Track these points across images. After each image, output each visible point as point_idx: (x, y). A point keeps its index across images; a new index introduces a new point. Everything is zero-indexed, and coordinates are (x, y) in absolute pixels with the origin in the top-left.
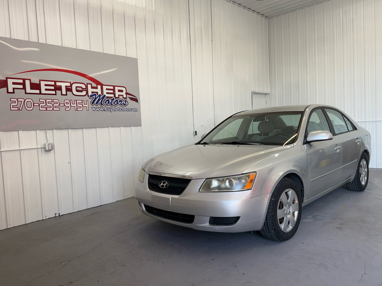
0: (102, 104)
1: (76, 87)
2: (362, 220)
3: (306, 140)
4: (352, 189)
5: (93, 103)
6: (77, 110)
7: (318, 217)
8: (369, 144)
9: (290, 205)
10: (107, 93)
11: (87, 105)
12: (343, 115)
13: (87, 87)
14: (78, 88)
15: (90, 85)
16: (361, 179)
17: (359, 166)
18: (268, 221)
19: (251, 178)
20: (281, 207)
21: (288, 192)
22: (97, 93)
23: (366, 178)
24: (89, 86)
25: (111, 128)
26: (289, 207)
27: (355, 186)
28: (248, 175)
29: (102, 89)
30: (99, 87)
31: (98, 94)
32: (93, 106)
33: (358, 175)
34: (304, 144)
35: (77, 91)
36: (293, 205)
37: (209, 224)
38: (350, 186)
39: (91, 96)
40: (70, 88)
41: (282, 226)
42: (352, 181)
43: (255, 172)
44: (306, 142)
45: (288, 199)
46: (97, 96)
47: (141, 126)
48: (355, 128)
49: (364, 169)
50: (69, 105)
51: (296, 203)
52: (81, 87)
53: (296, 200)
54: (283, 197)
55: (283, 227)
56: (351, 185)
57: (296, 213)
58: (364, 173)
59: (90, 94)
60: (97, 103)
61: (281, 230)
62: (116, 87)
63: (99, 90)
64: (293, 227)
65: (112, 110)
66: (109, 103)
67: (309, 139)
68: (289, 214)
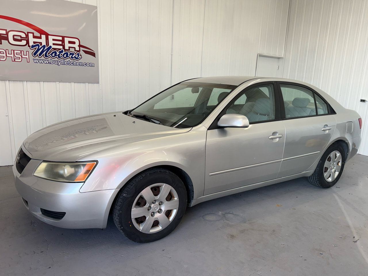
0: (46, 56)
1: (14, 36)
3: (217, 123)
5: (35, 54)
6: (14, 61)
10: (54, 44)
11: (27, 57)
12: (315, 93)
13: (27, 36)
14: (15, 37)
15: (32, 34)
16: (325, 174)
19: (87, 168)
21: (161, 186)
22: (41, 43)
23: (337, 173)
24: (30, 36)
25: (58, 83)
26: (160, 205)
28: (84, 164)
29: (47, 39)
30: (44, 37)
31: (41, 45)
32: (35, 58)
34: (209, 129)
35: (15, 40)
37: (41, 213)
39: (33, 46)
40: (6, 36)
41: (141, 227)
43: (97, 161)
44: (215, 127)
45: (156, 196)
46: (40, 47)
47: (99, 83)
48: (332, 112)
50: (5, 55)
51: (175, 199)
52: (20, 36)
53: (175, 197)
54: (146, 193)
57: (174, 212)
58: (335, 168)
59: (31, 44)
60: (40, 55)
61: (139, 231)
62: (65, 38)
63: (43, 40)
65: (59, 64)
66: (55, 55)
68: (159, 212)
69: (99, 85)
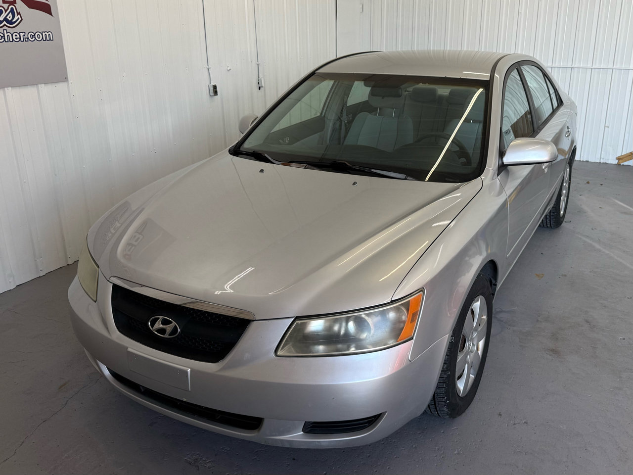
3: (502, 160)
9: (474, 332)
12: (545, 74)
19: (412, 311)
20: (463, 346)
21: (474, 306)
26: (473, 336)
28: (406, 302)
34: (499, 173)
36: (480, 328)
37: (302, 433)
41: (461, 386)
43: (423, 289)
44: (500, 165)
45: (473, 322)
47: (67, 81)
48: (560, 101)
51: (484, 319)
53: (483, 315)
54: (467, 323)
55: (462, 389)
57: (482, 341)
64: (476, 374)
67: (507, 160)
68: (472, 351)
69: (68, 84)
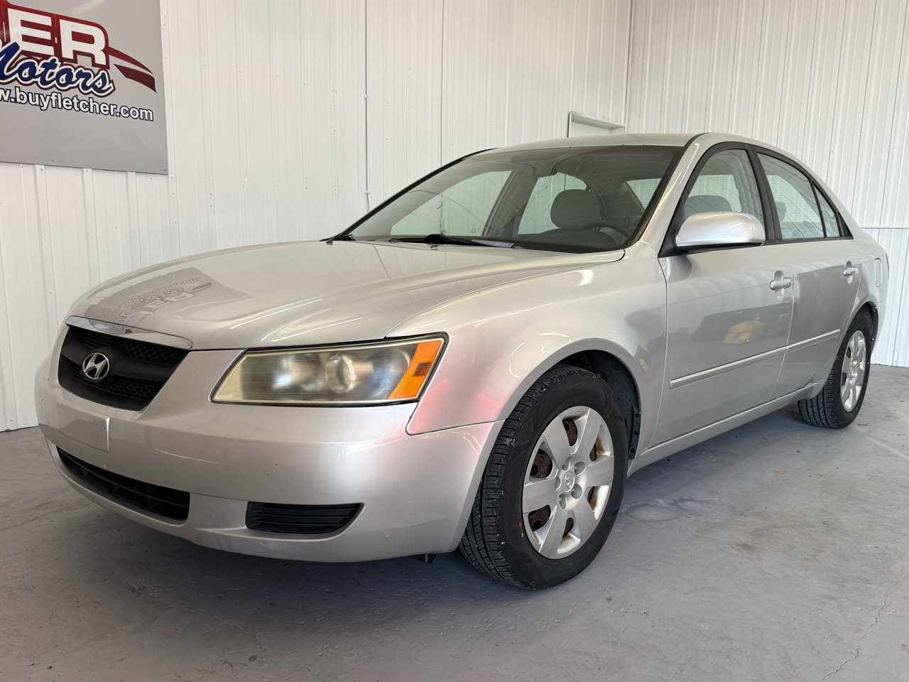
2: (824, 523)
3: (674, 241)
4: (813, 420)
7: (690, 505)
8: (882, 287)
9: (579, 466)
12: (814, 184)
16: (843, 391)
17: (843, 351)
18: (485, 521)
19: (421, 357)
20: (543, 469)
21: (577, 417)
23: (858, 389)
25: (43, 167)
26: (576, 472)
27: (824, 412)
28: (411, 344)
33: (837, 377)
34: (661, 254)
36: (591, 464)
37: (245, 527)
38: (810, 410)
41: (540, 539)
42: (817, 396)
43: (444, 335)
44: (671, 250)
45: (572, 443)
47: (166, 174)
48: (845, 233)
49: (855, 363)
51: (606, 456)
53: (604, 449)
54: (553, 434)
55: (542, 542)
56: (812, 407)
57: (603, 493)
58: (856, 375)
61: (537, 552)
64: (585, 541)
67: (682, 240)
68: (573, 494)
69: (168, 180)
